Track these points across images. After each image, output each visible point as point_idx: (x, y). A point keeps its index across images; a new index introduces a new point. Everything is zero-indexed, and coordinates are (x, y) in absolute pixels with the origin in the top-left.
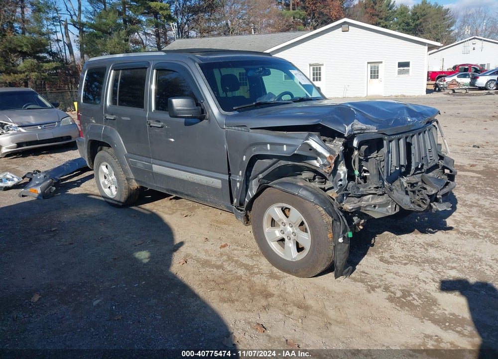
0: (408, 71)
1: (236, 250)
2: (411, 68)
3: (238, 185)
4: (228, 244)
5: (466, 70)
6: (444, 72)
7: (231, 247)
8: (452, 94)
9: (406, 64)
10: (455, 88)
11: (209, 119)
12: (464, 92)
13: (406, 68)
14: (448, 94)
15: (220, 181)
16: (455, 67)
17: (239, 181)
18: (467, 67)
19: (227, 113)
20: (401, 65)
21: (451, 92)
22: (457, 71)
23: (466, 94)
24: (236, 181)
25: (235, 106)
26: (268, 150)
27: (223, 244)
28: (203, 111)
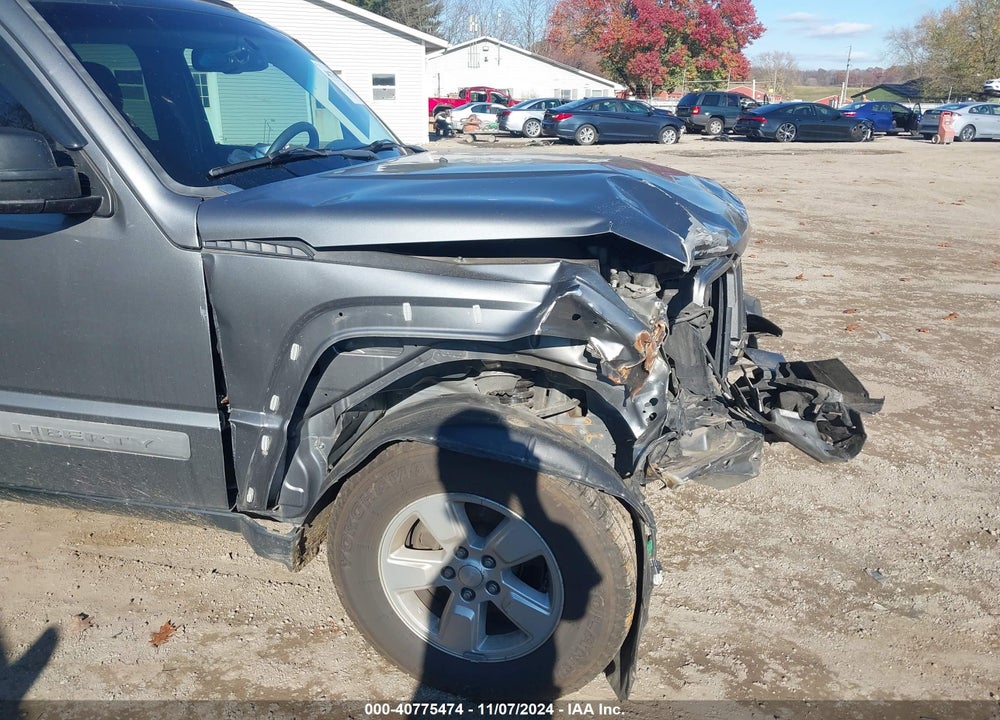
0: (392, 94)
1: (214, 637)
2: (396, 87)
3: (266, 443)
4: (176, 620)
5: (481, 98)
6: (445, 101)
7: (189, 630)
8: (471, 144)
9: (390, 81)
10: (476, 131)
11: (117, 214)
12: (491, 139)
13: (388, 87)
14: (466, 142)
15: (184, 436)
16: (463, 92)
17: (266, 431)
18: (483, 93)
19: (193, 190)
20: (377, 81)
21: (470, 139)
22: (468, 99)
23: (495, 145)
24: (255, 434)
25: (214, 166)
26: (403, 323)
27: (157, 624)
28: (85, 183)
